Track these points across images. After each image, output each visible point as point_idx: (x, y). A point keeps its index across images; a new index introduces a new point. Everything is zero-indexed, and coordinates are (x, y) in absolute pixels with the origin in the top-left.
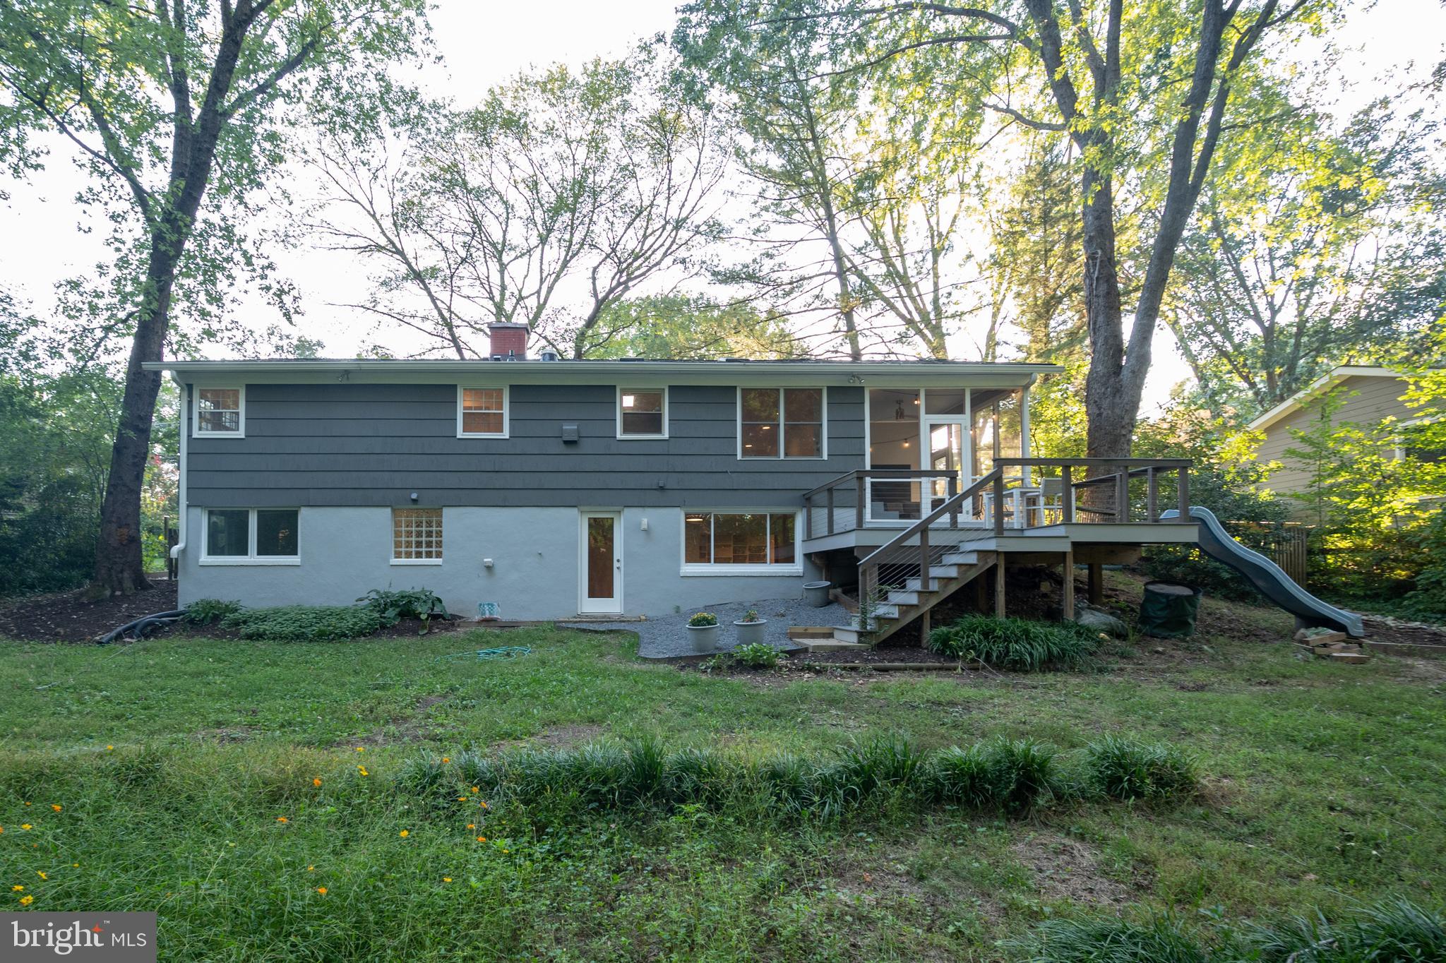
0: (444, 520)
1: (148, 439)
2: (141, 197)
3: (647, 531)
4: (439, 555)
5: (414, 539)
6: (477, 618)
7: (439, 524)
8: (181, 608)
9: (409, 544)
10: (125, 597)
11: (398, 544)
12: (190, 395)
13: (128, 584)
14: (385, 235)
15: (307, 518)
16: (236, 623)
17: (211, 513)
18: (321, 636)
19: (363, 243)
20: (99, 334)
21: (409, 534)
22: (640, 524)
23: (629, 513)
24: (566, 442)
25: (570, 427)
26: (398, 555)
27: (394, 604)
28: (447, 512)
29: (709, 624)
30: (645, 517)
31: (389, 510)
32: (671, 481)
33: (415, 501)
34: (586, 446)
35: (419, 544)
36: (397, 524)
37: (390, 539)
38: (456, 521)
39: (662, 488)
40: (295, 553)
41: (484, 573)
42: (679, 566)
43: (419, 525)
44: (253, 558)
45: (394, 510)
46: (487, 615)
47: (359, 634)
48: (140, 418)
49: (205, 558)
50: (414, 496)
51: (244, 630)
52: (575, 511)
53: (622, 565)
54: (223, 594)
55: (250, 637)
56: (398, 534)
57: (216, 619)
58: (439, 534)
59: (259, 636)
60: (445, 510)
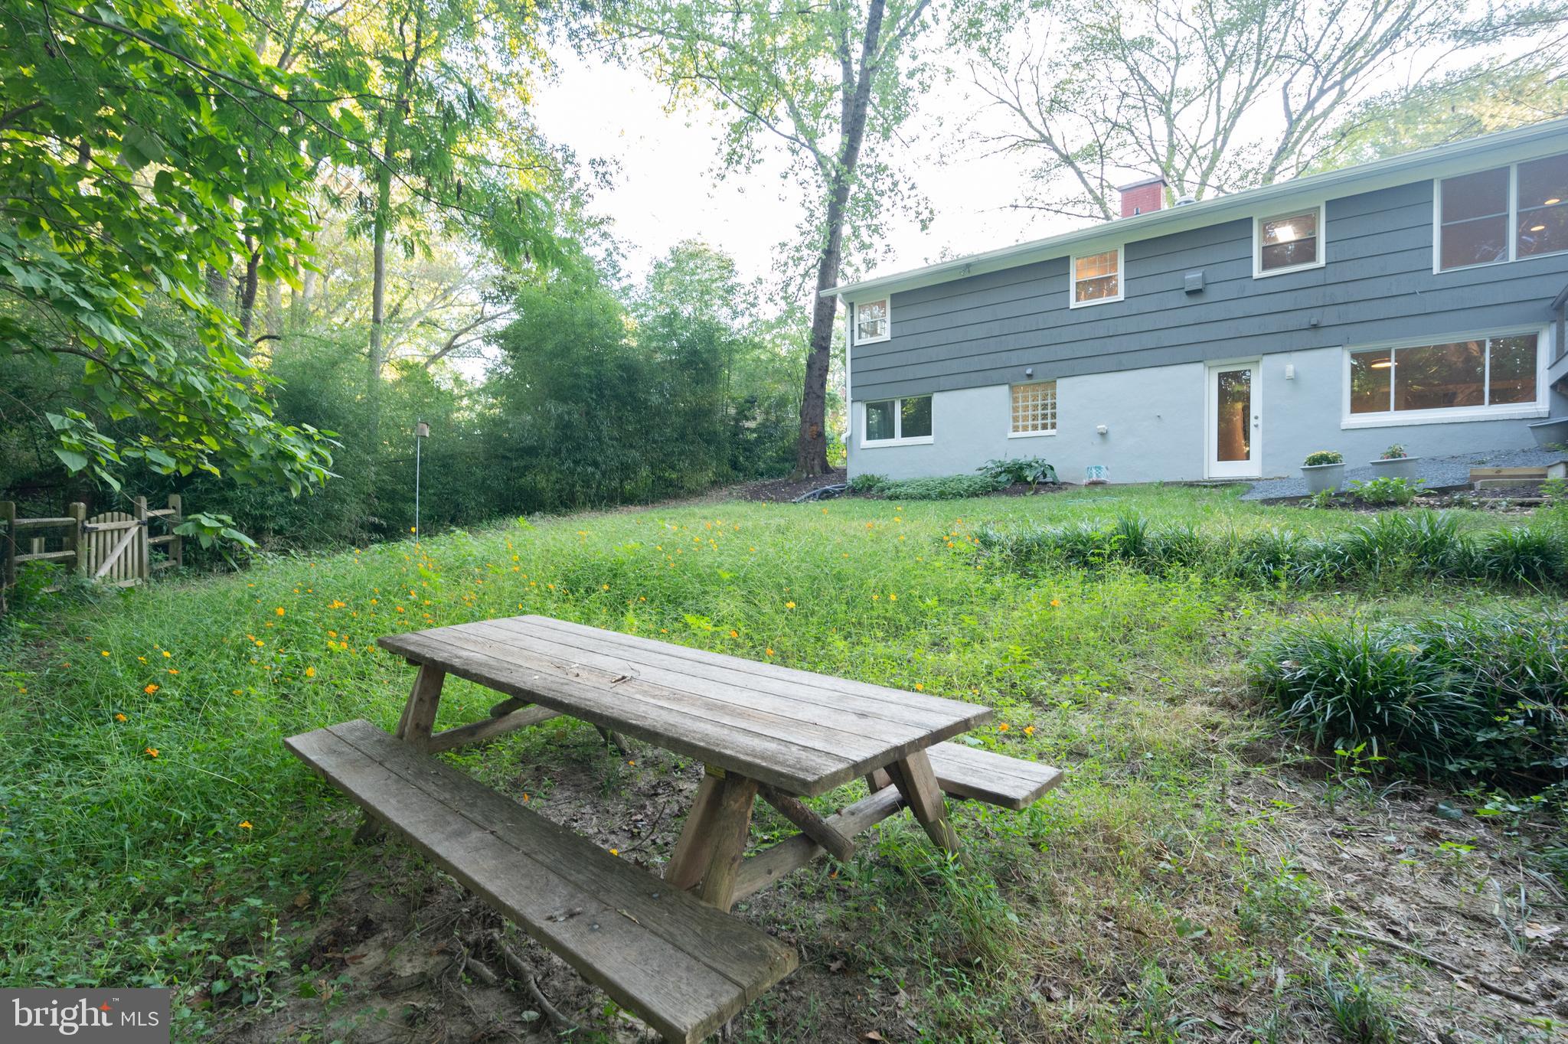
0: (1058, 391)
1: (828, 355)
2: (821, 161)
3: (1294, 380)
4: (1053, 426)
5: (1030, 413)
6: (1085, 481)
7: (1054, 396)
8: (850, 482)
9: (1025, 418)
10: (815, 478)
11: (1015, 419)
12: (852, 312)
13: (817, 469)
14: (1032, 127)
15: (938, 401)
16: (882, 490)
17: (869, 406)
18: (942, 496)
19: (1014, 140)
20: (799, 280)
21: (1026, 408)
22: (1284, 372)
23: (1267, 361)
24: (1189, 293)
25: (1197, 275)
26: (1016, 429)
27: (1008, 471)
28: (1062, 385)
29: (1330, 462)
30: (1289, 364)
31: (1006, 387)
32: (1330, 316)
33: (1030, 376)
34: (1214, 293)
35: (1035, 418)
36: (1015, 400)
37: (1008, 414)
38: (1069, 391)
39: (1315, 327)
40: (928, 432)
41: (1098, 440)
42: (1340, 417)
43: (1035, 399)
44: (898, 440)
45: (1012, 388)
46: (1094, 478)
47: (974, 494)
48: (823, 338)
49: (865, 443)
50: (1029, 371)
51: (888, 493)
52: (1201, 366)
53: (1259, 422)
54: (875, 470)
55: (890, 498)
56: (1015, 409)
57: (870, 488)
58: (1054, 406)
59: (897, 497)
60: (1059, 382)
